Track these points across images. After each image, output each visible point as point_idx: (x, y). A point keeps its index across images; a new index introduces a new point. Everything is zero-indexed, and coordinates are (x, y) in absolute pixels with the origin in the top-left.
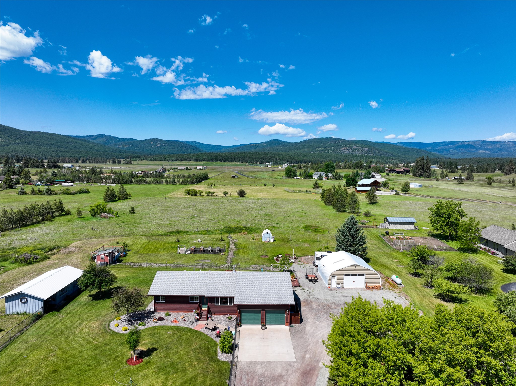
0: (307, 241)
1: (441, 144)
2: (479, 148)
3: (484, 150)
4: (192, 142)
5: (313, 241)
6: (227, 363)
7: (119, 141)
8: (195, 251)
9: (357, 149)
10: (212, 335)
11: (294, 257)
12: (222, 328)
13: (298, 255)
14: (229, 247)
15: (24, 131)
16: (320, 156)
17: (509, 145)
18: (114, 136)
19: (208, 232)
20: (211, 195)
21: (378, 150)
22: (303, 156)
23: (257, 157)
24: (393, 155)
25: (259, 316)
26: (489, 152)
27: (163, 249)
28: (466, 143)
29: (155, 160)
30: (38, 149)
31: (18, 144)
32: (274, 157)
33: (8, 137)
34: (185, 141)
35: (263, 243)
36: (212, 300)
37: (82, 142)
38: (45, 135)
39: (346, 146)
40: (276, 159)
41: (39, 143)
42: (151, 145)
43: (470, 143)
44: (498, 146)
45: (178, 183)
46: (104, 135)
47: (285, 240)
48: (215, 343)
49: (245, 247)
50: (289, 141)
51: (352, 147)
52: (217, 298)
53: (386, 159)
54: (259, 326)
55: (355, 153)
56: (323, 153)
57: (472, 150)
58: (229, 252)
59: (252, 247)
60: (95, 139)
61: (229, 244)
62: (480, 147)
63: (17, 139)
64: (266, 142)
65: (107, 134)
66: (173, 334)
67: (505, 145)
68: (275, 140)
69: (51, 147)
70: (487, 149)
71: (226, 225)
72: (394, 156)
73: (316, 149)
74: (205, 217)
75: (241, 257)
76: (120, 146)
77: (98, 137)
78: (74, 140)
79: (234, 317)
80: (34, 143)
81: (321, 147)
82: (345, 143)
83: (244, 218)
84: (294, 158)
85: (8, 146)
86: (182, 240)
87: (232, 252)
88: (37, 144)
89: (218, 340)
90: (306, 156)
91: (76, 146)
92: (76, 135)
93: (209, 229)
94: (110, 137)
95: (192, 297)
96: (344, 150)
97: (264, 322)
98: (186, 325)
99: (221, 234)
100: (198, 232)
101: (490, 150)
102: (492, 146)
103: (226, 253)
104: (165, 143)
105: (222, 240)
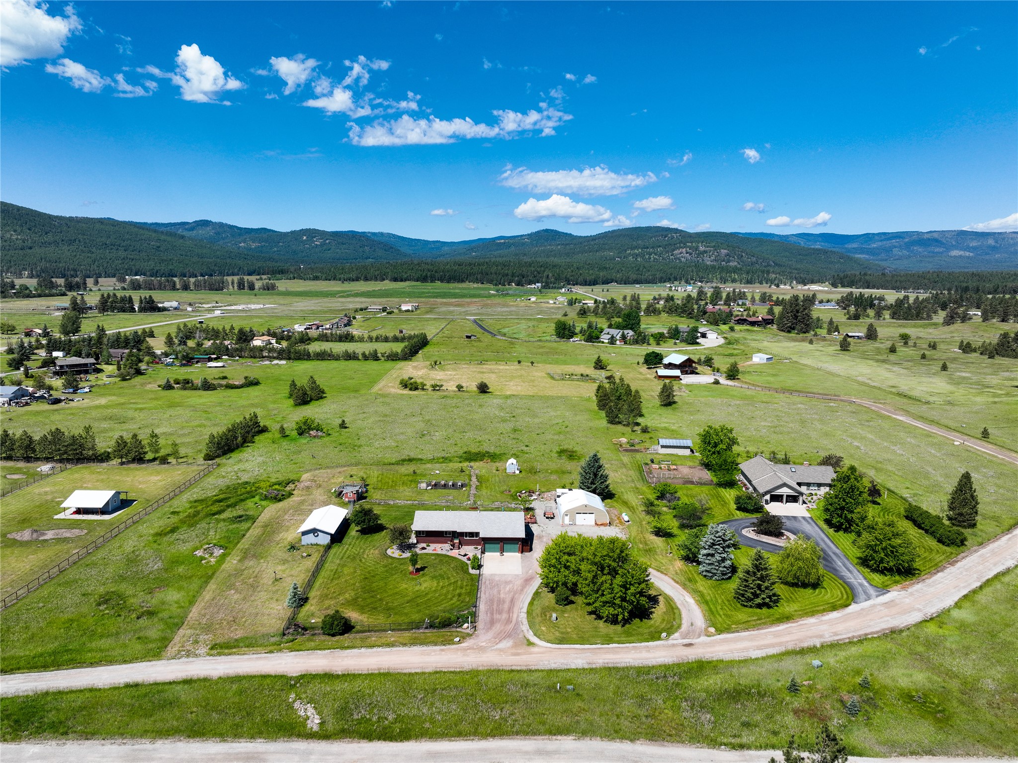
0: (556, 472)
1: (876, 237)
2: (953, 246)
3: (961, 250)
4: (382, 234)
5: (563, 472)
6: (476, 575)
7: (240, 235)
8: (436, 486)
9: (705, 252)
10: (464, 559)
11: (537, 493)
12: (471, 555)
13: (543, 490)
14: (471, 480)
15: (57, 217)
16: (633, 268)
17: (1012, 239)
18: (229, 223)
19: (446, 460)
20: (438, 388)
21: (747, 254)
22: (600, 269)
23: (510, 272)
24: (776, 264)
25: (498, 546)
26: (971, 254)
27: (401, 483)
28: (926, 236)
29: (316, 278)
30: (89, 255)
31: (50, 244)
32: (544, 271)
33: (29, 229)
34: (369, 233)
35: (508, 476)
36: (461, 534)
37: (169, 238)
38: (98, 226)
39: (686, 247)
40: (548, 276)
41: (88, 241)
42: (303, 242)
43: (936, 235)
44: (991, 242)
45: (383, 358)
46: (211, 222)
47: (533, 471)
48: (467, 564)
49: (488, 480)
50: (575, 233)
51: (697, 249)
52: (466, 533)
53: (760, 273)
54: (498, 554)
55: (703, 260)
56: (639, 259)
57: (937, 250)
58: (471, 486)
59: (495, 480)
60: (192, 229)
61: (470, 476)
62: (954, 243)
63: (46, 234)
64: (528, 235)
65: (215, 219)
66: (436, 559)
67: (1004, 239)
68: (547, 231)
69: (112, 249)
70: (968, 249)
71: (466, 450)
72: (780, 266)
73: (626, 251)
74: (437, 434)
75: (484, 493)
76: (242, 244)
77: (198, 225)
78: (154, 235)
79: (480, 547)
80: (79, 241)
81: (636, 247)
82: (684, 238)
83: (486, 436)
84: (581, 274)
85: (31, 248)
86: (418, 471)
87: (474, 486)
88: (85, 243)
89: (469, 562)
90: (605, 268)
91: (159, 247)
92: (154, 222)
93: (447, 455)
94: (221, 225)
95: (446, 532)
96: (681, 253)
97: (502, 551)
98: (444, 552)
99: (460, 462)
100: (434, 459)
101: (974, 249)
102: (979, 241)
103: (468, 488)
104: (331, 238)
105: (462, 471)
